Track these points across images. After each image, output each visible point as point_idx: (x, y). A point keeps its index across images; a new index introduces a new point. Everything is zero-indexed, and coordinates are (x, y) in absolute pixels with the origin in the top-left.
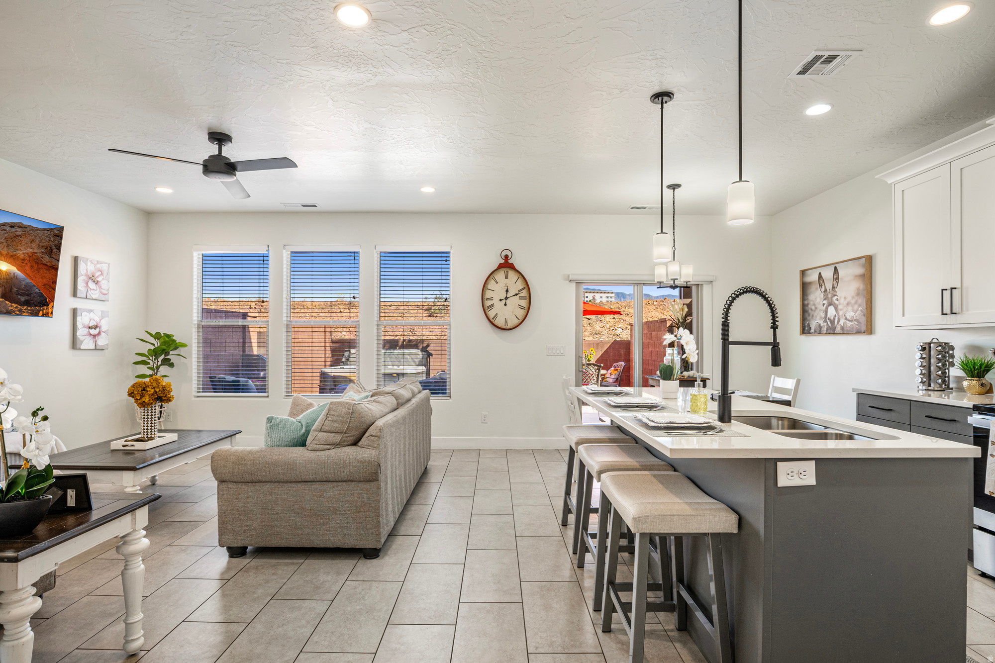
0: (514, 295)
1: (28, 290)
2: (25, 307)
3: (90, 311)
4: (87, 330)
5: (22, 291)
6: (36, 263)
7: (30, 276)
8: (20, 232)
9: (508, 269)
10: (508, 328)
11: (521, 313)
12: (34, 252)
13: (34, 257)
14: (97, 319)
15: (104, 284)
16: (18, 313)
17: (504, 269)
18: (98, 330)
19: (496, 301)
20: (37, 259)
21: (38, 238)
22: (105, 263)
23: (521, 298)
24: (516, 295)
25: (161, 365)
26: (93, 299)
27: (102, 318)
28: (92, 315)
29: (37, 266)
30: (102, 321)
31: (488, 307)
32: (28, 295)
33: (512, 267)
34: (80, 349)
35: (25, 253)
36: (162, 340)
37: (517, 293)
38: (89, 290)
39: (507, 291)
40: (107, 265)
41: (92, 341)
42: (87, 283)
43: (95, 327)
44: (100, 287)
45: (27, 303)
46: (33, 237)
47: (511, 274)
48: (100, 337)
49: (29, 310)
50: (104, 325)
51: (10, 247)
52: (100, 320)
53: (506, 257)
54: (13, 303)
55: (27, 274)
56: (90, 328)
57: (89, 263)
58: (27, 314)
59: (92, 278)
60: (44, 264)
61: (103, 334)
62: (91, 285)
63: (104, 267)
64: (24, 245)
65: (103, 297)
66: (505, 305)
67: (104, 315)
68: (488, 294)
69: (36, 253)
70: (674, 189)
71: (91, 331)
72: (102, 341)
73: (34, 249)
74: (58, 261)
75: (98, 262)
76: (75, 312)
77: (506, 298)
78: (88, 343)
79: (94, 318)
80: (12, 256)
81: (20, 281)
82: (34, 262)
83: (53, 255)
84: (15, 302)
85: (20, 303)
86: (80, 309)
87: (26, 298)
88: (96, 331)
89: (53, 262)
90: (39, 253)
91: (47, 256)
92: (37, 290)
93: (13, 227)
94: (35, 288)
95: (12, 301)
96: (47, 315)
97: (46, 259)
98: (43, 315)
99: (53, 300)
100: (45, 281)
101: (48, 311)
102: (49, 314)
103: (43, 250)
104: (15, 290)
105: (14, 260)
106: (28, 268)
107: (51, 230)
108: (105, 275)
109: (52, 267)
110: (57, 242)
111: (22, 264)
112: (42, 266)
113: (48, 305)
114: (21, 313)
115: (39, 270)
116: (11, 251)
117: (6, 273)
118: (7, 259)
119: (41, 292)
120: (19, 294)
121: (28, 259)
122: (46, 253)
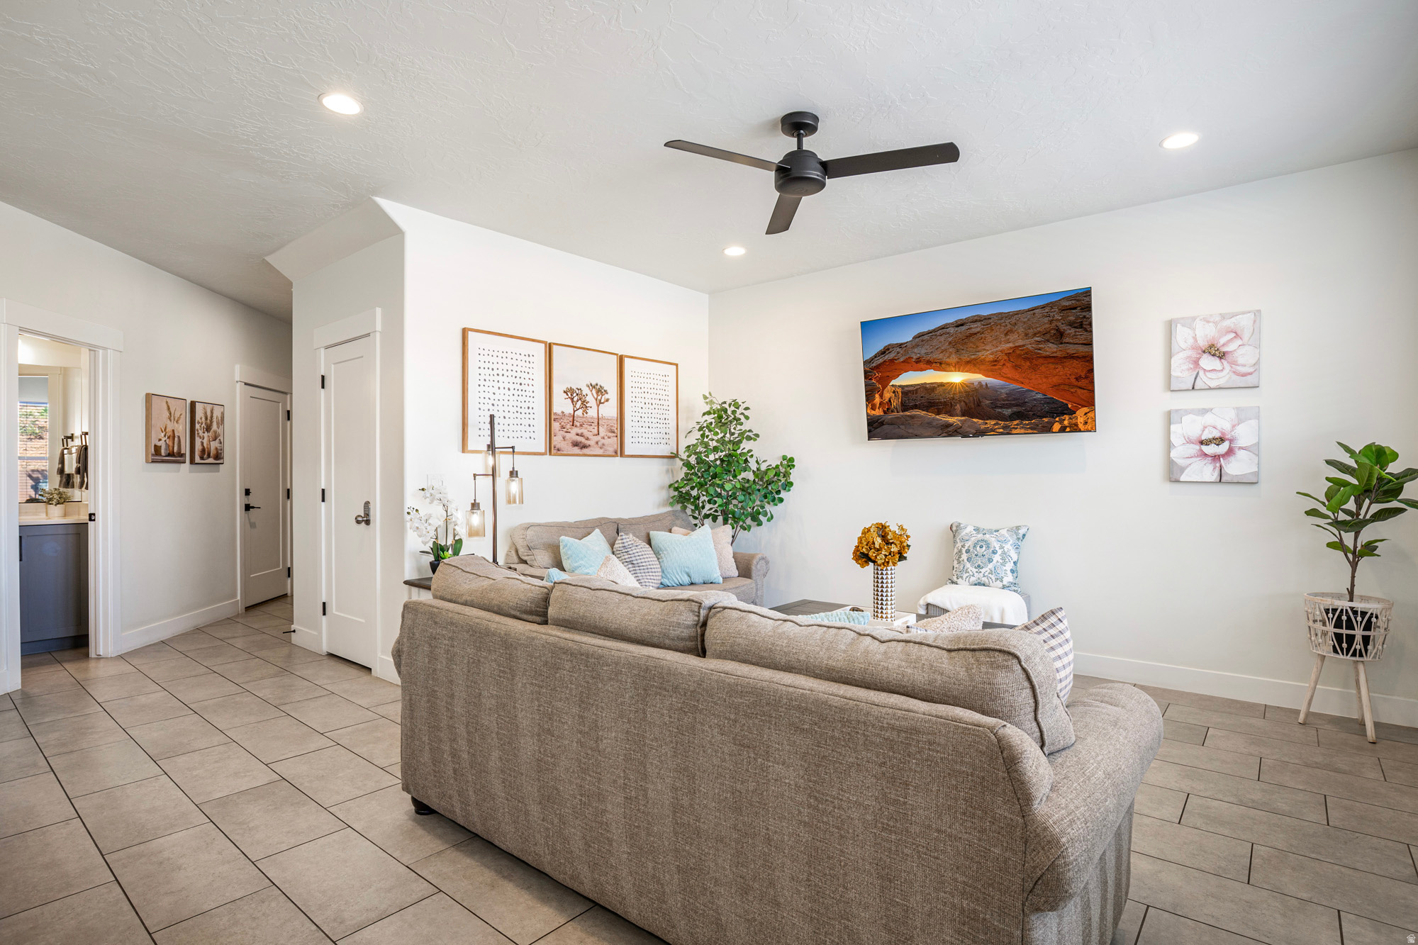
1: (1015, 399)
2: (1015, 422)
3: (1204, 411)
4: (1197, 447)
5: (1003, 402)
6: (1026, 359)
8: (977, 327)
12: (1016, 347)
13: (1018, 352)
14: (1224, 425)
15: (1243, 355)
16: (1001, 430)
20: (1026, 353)
21: (1020, 324)
22: (1243, 313)
26: (1210, 389)
27: (1240, 422)
28: (1209, 419)
29: (1028, 363)
30: (1237, 428)
32: (1017, 405)
34: (1177, 481)
35: (997, 351)
38: (1201, 373)
40: (1252, 316)
41: (1211, 467)
42: (1196, 363)
43: (1221, 440)
44: (1234, 364)
45: (1020, 416)
46: (1009, 326)
48: (1232, 459)
49: (1028, 425)
50: (1245, 435)
52: (1234, 426)
54: (987, 420)
55: (1009, 378)
56: (1202, 443)
57: (1199, 325)
58: (1023, 431)
59: (1210, 350)
60: (1046, 357)
61: (1240, 454)
62: (1208, 362)
63: (1242, 322)
64: (991, 342)
65: (1239, 382)
67: (1241, 416)
69: (1024, 346)
71: (1204, 448)
72: (1234, 467)
73: (1017, 340)
74: (1090, 344)
75: (1223, 317)
78: (1201, 472)
79: (1220, 422)
80: (968, 362)
81: (995, 389)
82: (1023, 359)
83: (1067, 340)
84: (990, 418)
85: (1003, 418)
86: (1177, 411)
87: (1015, 409)
88: (1224, 447)
89: (1072, 349)
90: (1029, 344)
91: (1051, 345)
92: (1039, 396)
93: (962, 325)
94: (1033, 394)
95: (985, 417)
96: (1075, 428)
97: (1051, 349)
98: (1063, 430)
99: (1090, 403)
100: (1055, 380)
101: (1074, 421)
102: (1081, 426)
103: (1037, 339)
104: (988, 402)
105: (975, 365)
106: (1008, 370)
107: (1051, 305)
108: (1246, 336)
109: (1071, 357)
110: (1072, 318)
111: (992, 367)
112: (1041, 361)
113: (1072, 412)
114: (1007, 432)
115: (1034, 368)
116: (965, 357)
117: (963, 384)
118: (959, 368)
119: (1049, 396)
120: (997, 407)
121: (1006, 358)
122: (1047, 341)
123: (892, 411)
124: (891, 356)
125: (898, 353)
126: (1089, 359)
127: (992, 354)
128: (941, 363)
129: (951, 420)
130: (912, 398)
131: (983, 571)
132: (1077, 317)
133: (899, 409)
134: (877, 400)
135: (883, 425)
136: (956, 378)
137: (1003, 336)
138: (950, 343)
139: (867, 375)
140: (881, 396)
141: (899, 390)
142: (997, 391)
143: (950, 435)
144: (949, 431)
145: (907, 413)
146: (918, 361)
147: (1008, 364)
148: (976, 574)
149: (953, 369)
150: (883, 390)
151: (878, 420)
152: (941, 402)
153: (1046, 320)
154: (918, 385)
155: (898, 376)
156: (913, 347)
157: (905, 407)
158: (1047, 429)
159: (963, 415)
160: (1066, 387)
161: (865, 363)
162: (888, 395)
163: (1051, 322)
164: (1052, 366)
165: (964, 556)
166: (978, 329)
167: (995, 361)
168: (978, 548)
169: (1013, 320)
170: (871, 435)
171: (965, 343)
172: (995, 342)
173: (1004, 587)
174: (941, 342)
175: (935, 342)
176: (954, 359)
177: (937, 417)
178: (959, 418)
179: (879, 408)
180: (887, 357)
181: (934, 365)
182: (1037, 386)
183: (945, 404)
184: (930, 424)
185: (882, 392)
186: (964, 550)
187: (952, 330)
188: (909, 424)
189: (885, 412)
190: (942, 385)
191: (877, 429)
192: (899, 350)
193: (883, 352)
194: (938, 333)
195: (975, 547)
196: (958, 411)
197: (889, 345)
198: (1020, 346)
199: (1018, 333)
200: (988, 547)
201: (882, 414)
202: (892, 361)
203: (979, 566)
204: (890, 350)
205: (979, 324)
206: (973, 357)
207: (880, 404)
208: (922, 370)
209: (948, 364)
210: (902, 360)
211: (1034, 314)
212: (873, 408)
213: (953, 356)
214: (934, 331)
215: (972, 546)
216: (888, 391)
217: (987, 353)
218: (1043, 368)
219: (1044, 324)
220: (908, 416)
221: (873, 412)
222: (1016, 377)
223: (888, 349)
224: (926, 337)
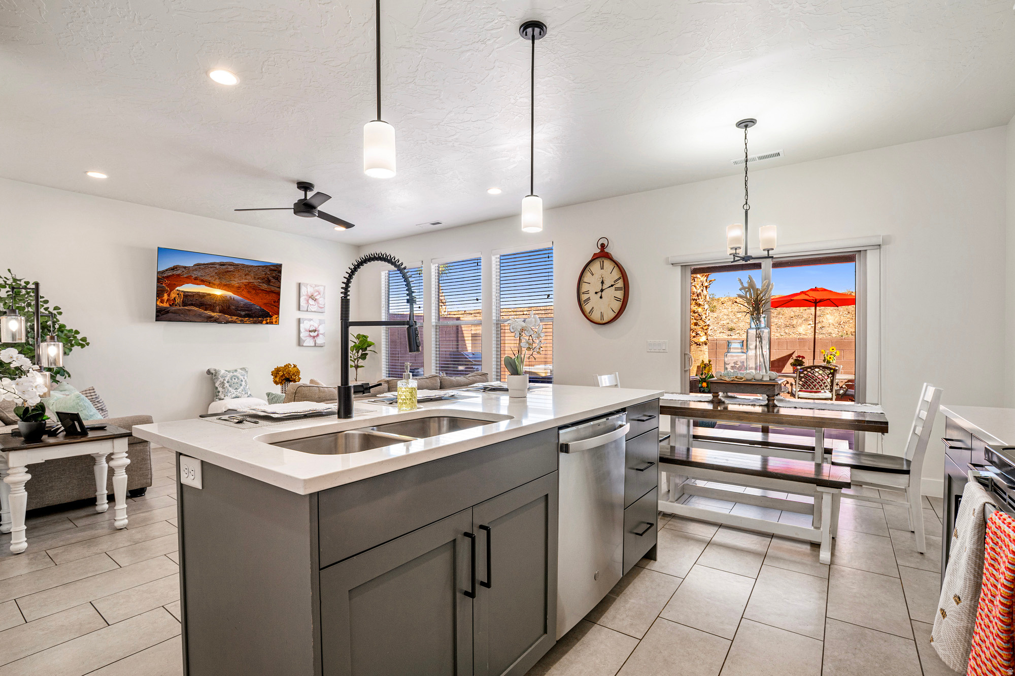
0: (610, 287)
1: (247, 307)
2: (246, 319)
3: (310, 320)
4: (308, 333)
5: (241, 308)
6: (254, 289)
9: (603, 259)
10: (604, 322)
11: (617, 306)
12: (249, 282)
13: (250, 285)
14: (316, 325)
15: (321, 301)
16: (240, 322)
17: (600, 259)
18: (316, 333)
19: (592, 295)
20: (254, 286)
21: (252, 272)
22: (321, 286)
23: (617, 289)
24: (612, 286)
25: (359, 358)
26: (312, 311)
27: (320, 324)
28: (312, 323)
29: (254, 291)
30: (320, 326)
31: (585, 301)
32: (248, 311)
33: (608, 256)
34: (303, 346)
35: (241, 283)
36: (360, 339)
37: (614, 284)
38: (310, 305)
39: (602, 282)
40: (323, 287)
41: (312, 340)
42: (308, 301)
43: (315, 331)
44: (318, 303)
45: (248, 316)
46: (247, 272)
47: (608, 264)
48: (318, 338)
49: (252, 320)
50: (321, 330)
51: (224, 279)
52: (318, 326)
53: (603, 245)
55: (244, 296)
56: (310, 331)
57: (309, 287)
58: (249, 322)
59: (312, 297)
60: (262, 290)
61: (320, 336)
62: (311, 302)
63: (321, 289)
64: (238, 277)
65: (320, 310)
66: (601, 297)
67: (321, 322)
68: (585, 288)
69: (253, 282)
70: (746, 126)
71: (311, 333)
72: (319, 341)
73: (250, 279)
74: (280, 288)
75: (316, 286)
76: (299, 320)
77: (602, 290)
78: (309, 342)
79: (314, 324)
80: (225, 285)
81: (238, 301)
82: (251, 289)
83: (271, 284)
84: (234, 315)
85: (240, 316)
86: (303, 319)
87: (247, 312)
88: (315, 334)
89: (273, 289)
90: (256, 282)
91: (265, 285)
92: (258, 307)
93: (224, 265)
94: (256, 306)
95: (231, 314)
96: (271, 323)
97: (264, 286)
98: (267, 323)
99: (278, 313)
100: (265, 301)
101: (271, 321)
102: (274, 323)
103: (259, 280)
104: (234, 307)
105: (228, 287)
106: (244, 293)
107: (266, 267)
108: (322, 294)
109: (272, 292)
110: (274, 275)
111: (237, 290)
112: (260, 291)
113: (271, 317)
114: (242, 322)
115: (257, 294)
116: (224, 282)
117: (221, 296)
118: (220, 287)
119: (262, 308)
120: (238, 310)
121: (244, 286)
122: (264, 283)
123: (176, 305)
124: (179, 272)
125: (183, 272)
126: (278, 294)
127: (238, 283)
128: (210, 283)
129: (213, 314)
130: (189, 299)
131: (238, 390)
132: (276, 275)
133: (181, 304)
134: (166, 297)
135: (167, 313)
136: (218, 292)
137: (244, 275)
138: (216, 273)
139: (159, 280)
140: (169, 295)
141: (182, 294)
143: (211, 321)
144: (210, 320)
145: (186, 308)
146: (196, 279)
147: (245, 290)
148: (235, 393)
149: (216, 287)
150: (171, 291)
151: (165, 309)
152: (208, 304)
153: (264, 273)
154: (195, 292)
155: (182, 285)
156: (193, 270)
157: (184, 304)
158: (261, 322)
159: (220, 313)
160: (270, 305)
161: (158, 273)
162: (173, 295)
163: (266, 274)
164: (264, 295)
165: (227, 385)
166: (232, 270)
167: (239, 288)
168: (233, 380)
169: (249, 269)
170: (158, 318)
171: (224, 275)
172: (240, 278)
173: (248, 396)
174: (210, 271)
175: (207, 271)
176: (217, 282)
177: (205, 312)
178: (218, 314)
179: (166, 302)
180: (175, 272)
181: (206, 283)
182: (257, 303)
183: (210, 305)
184: (200, 315)
185: (170, 293)
186: (225, 382)
187: (218, 266)
188: (187, 314)
189: (170, 305)
190: (209, 295)
191: (162, 315)
192: (183, 270)
193: (174, 268)
194: (209, 266)
195: (231, 379)
196: (218, 310)
197: (178, 266)
198: (251, 282)
199: (251, 276)
200: (238, 379)
201: (168, 306)
202: (179, 275)
203: (236, 388)
204: (178, 269)
205: (232, 267)
206: (228, 283)
207: (167, 300)
208: (198, 284)
209: (214, 284)
210: (185, 276)
211: (259, 269)
212: (162, 302)
213: (217, 280)
214: (207, 264)
215: (230, 379)
216: (174, 293)
217: (235, 282)
218: (260, 295)
219: (262, 275)
221: (162, 304)
222: (249, 297)
223: (176, 268)
224: (202, 267)
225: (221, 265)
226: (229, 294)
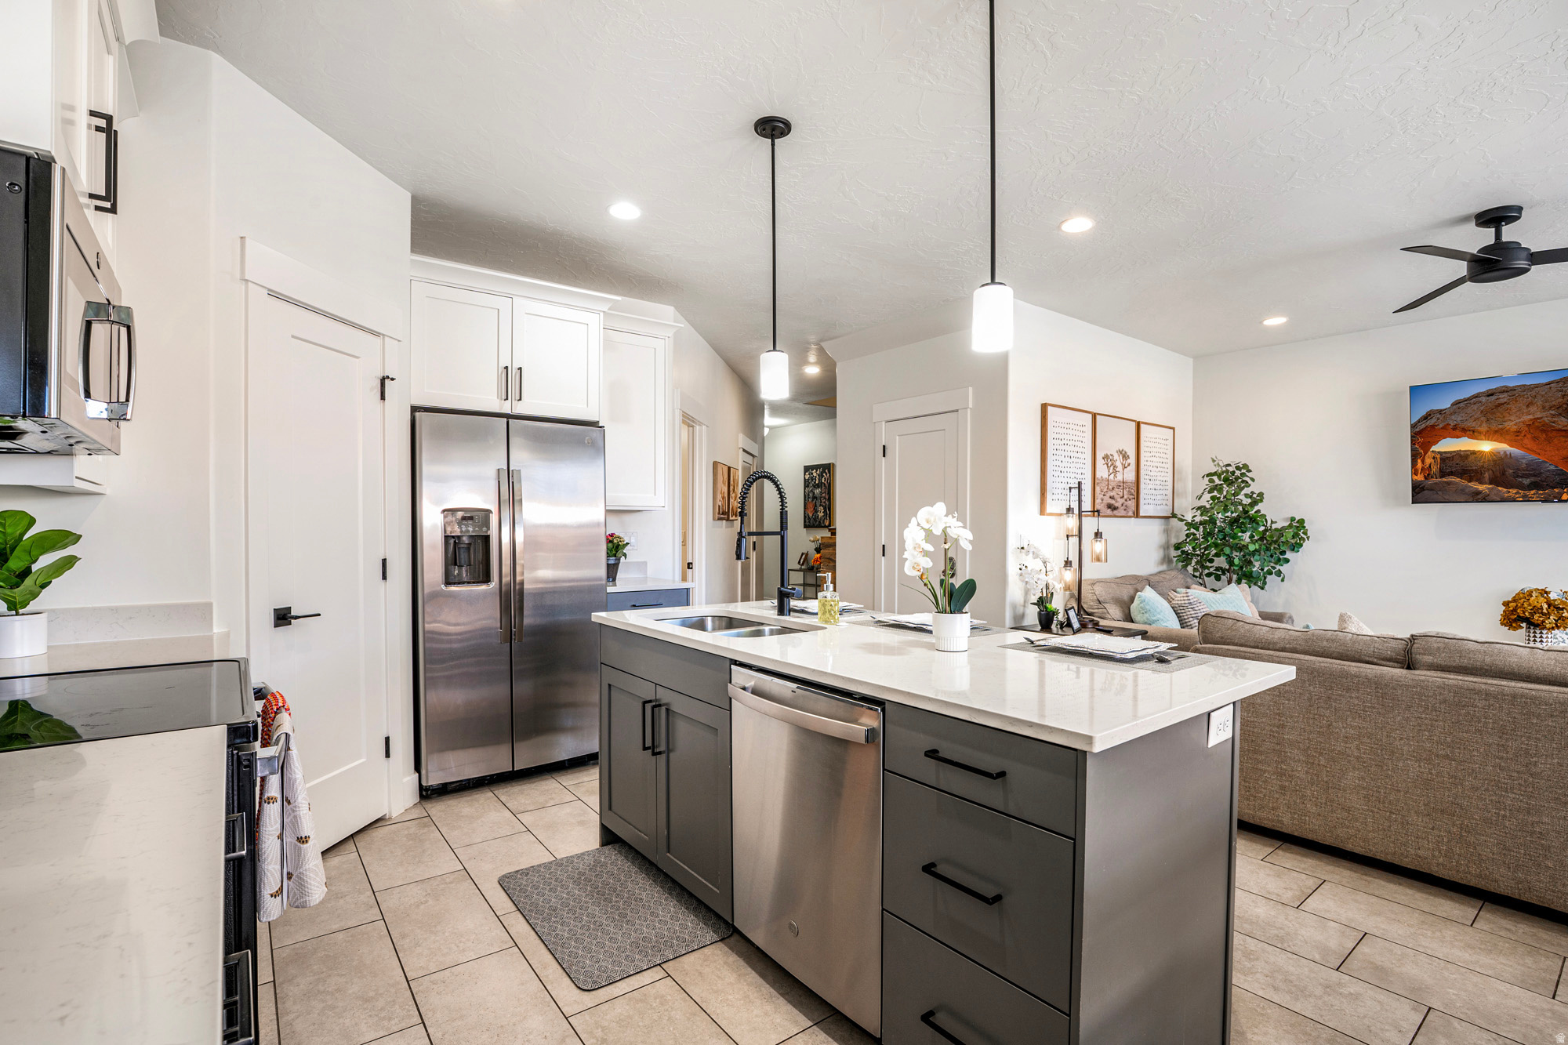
1: (1532, 469)
2: (1533, 492)
5: (1523, 472)
6: (1543, 431)
7: (1533, 451)
8: (1504, 398)
12: (1535, 419)
13: (1537, 424)
16: (1519, 499)
20: (1543, 426)
21: (1539, 397)
29: (1544, 436)
32: (1535, 476)
35: (1520, 422)
45: (1536, 486)
46: (1530, 398)
49: (1542, 494)
51: (1492, 421)
54: (1509, 488)
55: (1528, 449)
60: (1559, 431)
64: (1515, 413)
69: (1541, 418)
73: (1536, 412)
80: (1496, 432)
81: (1517, 459)
82: (1540, 431)
84: (1512, 487)
85: (1523, 489)
87: (1533, 479)
90: (1546, 417)
91: (1563, 419)
92: (1552, 467)
93: (1492, 395)
94: (1547, 465)
95: (1508, 485)
97: (1562, 422)
98: (1566, 499)
100: (1564, 453)
103: (1553, 412)
104: (1511, 471)
105: (1501, 434)
106: (1527, 441)
107: (1564, 380)
111: (1515, 438)
112: (1554, 433)
114: (1526, 499)
115: (1549, 440)
116: (1494, 427)
117: (1491, 453)
118: (1489, 436)
119: (1560, 468)
120: (1518, 476)
121: (1527, 429)
122: (1560, 414)
123: (1432, 477)
124: (1433, 422)
125: (1438, 419)
127: (1516, 424)
128: (1474, 431)
129: (1481, 487)
130: (1448, 464)
133: (1438, 475)
134: (1419, 465)
135: (1424, 490)
136: (1486, 446)
137: (1525, 407)
138: (1482, 412)
139: (1413, 439)
140: (1423, 462)
141: (1438, 456)
142: (1519, 461)
143: (1479, 501)
144: (1478, 498)
145: (1444, 479)
146: (1455, 428)
147: (1528, 436)
149: (1483, 437)
150: (1425, 455)
151: (1420, 485)
152: (1472, 470)
153: (1560, 394)
154: (1455, 452)
155: (1437, 442)
156: (1451, 414)
158: (1558, 498)
159: (1491, 484)
161: (1411, 427)
162: (1428, 461)
163: (1563, 397)
164: (1563, 439)
166: (1505, 400)
167: (1518, 432)
169: (1533, 393)
170: (1415, 499)
171: (1494, 413)
172: (1518, 413)
174: (1474, 410)
175: (1469, 411)
176: (1484, 428)
177: (1469, 483)
178: (1487, 485)
179: (1421, 473)
180: (1428, 422)
181: (1468, 432)
182: (1551, 458)
183: (1476, 471)
184: (1463, 491)
185: (1424, 458)
187: (1483, 399)
188: (1446, 490)
189: (1426, 478)
190: (1474, 453)
191: (1421, 493)
192: (1439, 416)
193: (1426, 418)
194: (1472, 401)
196: (1487, 480)
197: (1430, 411)
198: (1538, 418)
199: (1537, 405)
201: (1423, 479)
202: (1433, 426)
204: (1432, 416)
205: (1506, 395)
206: (1500, 426)
207: (1422, 469)
208: (1458, 437)
209: (1480, 433)
210: (1441, 426)
211: (1550, 388)
212: (1417, 473)
213: (1484, 424)
214: (1469, 399)
216: (1429, 457)
218: (1555, 440)
219: (1558, 399)
220: (1446, 482)
221: (1416, 477)
222: (1535, 448)
223: (1430, 415)
224: (1462, 405)
225: (1488, 396)
226: (1503, 447)
